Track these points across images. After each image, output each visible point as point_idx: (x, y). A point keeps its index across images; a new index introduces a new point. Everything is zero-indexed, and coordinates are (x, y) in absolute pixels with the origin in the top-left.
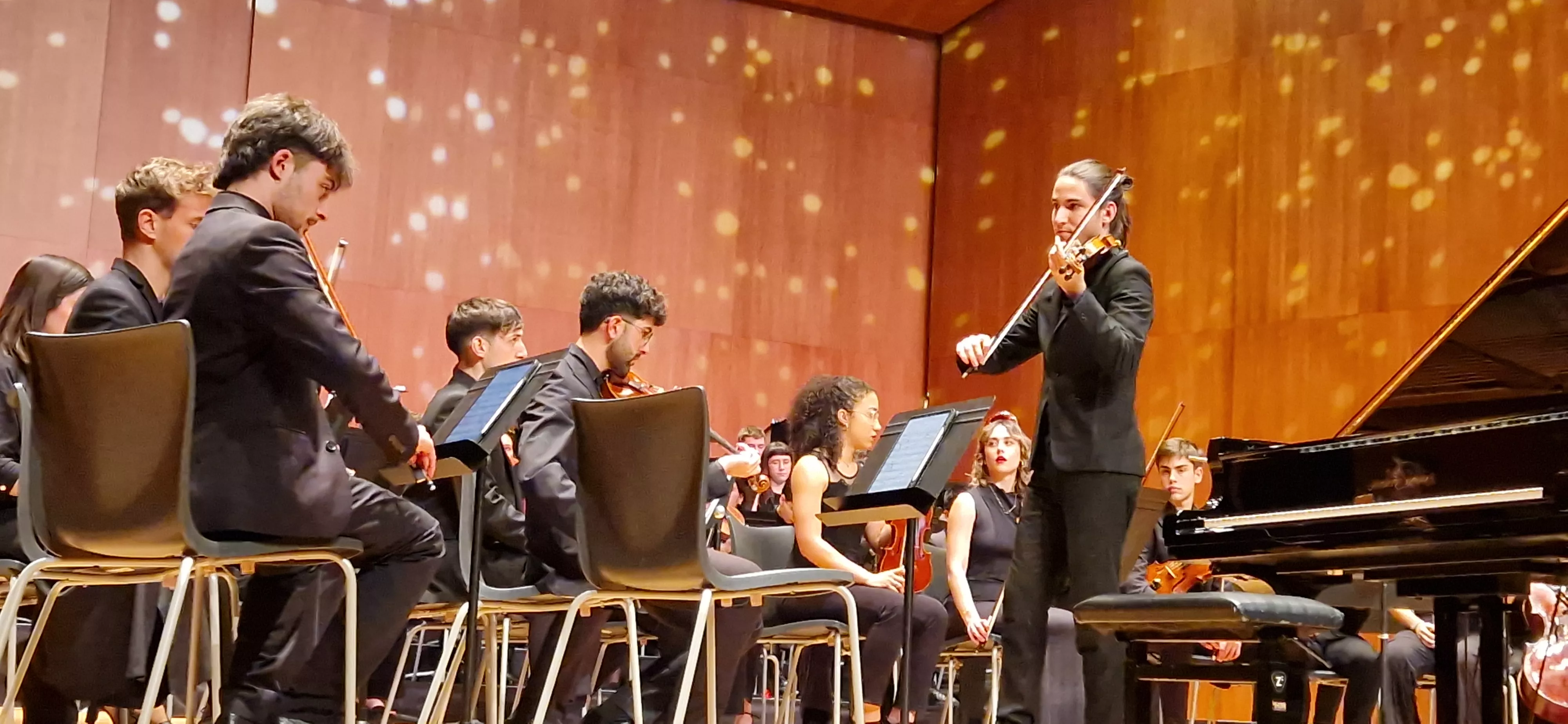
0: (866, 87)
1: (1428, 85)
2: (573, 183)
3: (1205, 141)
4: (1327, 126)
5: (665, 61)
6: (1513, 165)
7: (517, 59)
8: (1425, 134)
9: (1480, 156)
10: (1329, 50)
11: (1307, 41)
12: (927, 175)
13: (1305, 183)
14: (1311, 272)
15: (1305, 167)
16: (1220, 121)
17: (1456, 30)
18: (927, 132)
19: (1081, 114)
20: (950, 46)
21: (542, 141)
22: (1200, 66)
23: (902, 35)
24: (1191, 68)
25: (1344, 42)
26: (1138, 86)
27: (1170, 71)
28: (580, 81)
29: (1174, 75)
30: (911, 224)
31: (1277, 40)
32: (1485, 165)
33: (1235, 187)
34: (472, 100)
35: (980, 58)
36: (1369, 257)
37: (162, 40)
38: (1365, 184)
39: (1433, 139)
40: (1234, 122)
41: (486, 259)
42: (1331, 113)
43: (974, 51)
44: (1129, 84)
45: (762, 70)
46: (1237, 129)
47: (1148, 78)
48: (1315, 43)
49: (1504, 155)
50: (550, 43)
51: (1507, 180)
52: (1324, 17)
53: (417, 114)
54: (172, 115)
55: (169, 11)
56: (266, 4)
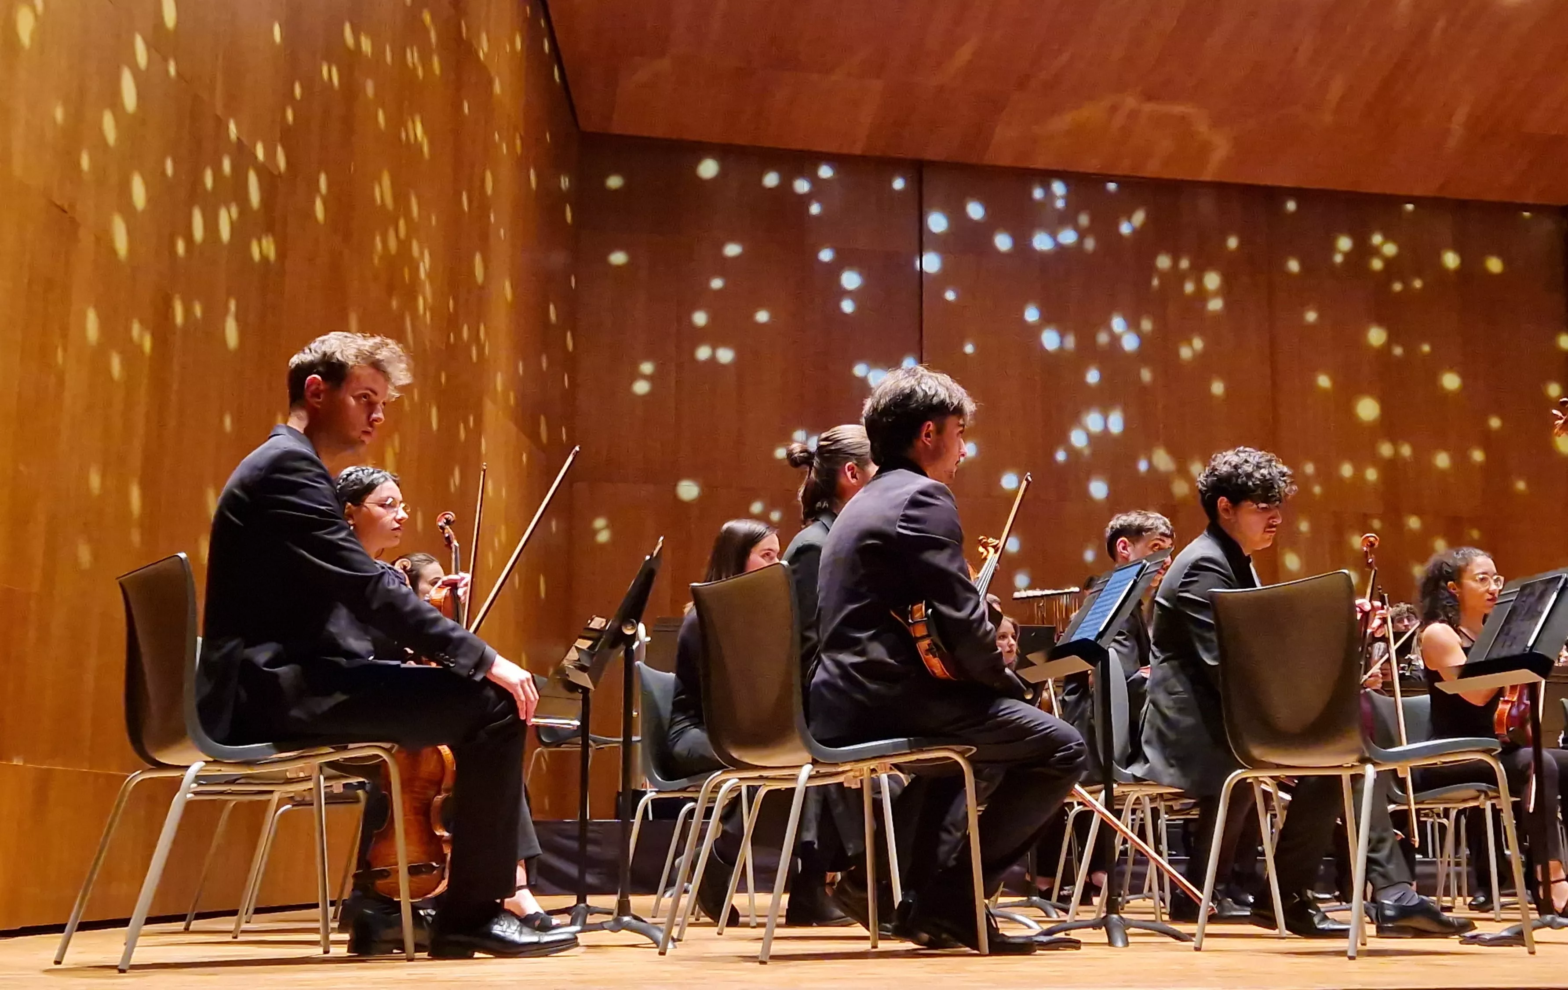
0: (1495, 265)
2: (1218, 388)
5: (1294, 266)
7: (1156, 283)
12: (1564, 341)
18: (1560, 300)
21: (1185, 353)
23: (1526, 212)
28: (1216, 294)
30: (1554, 391)
34: (1118, 324)
37: (847, 306)
41: (1143, 466)
45: (1389, 262)
50: (1184, 264)
53: (1070, 342)
54: (860, 370)
55: (851, 280)
56: (931, 263)
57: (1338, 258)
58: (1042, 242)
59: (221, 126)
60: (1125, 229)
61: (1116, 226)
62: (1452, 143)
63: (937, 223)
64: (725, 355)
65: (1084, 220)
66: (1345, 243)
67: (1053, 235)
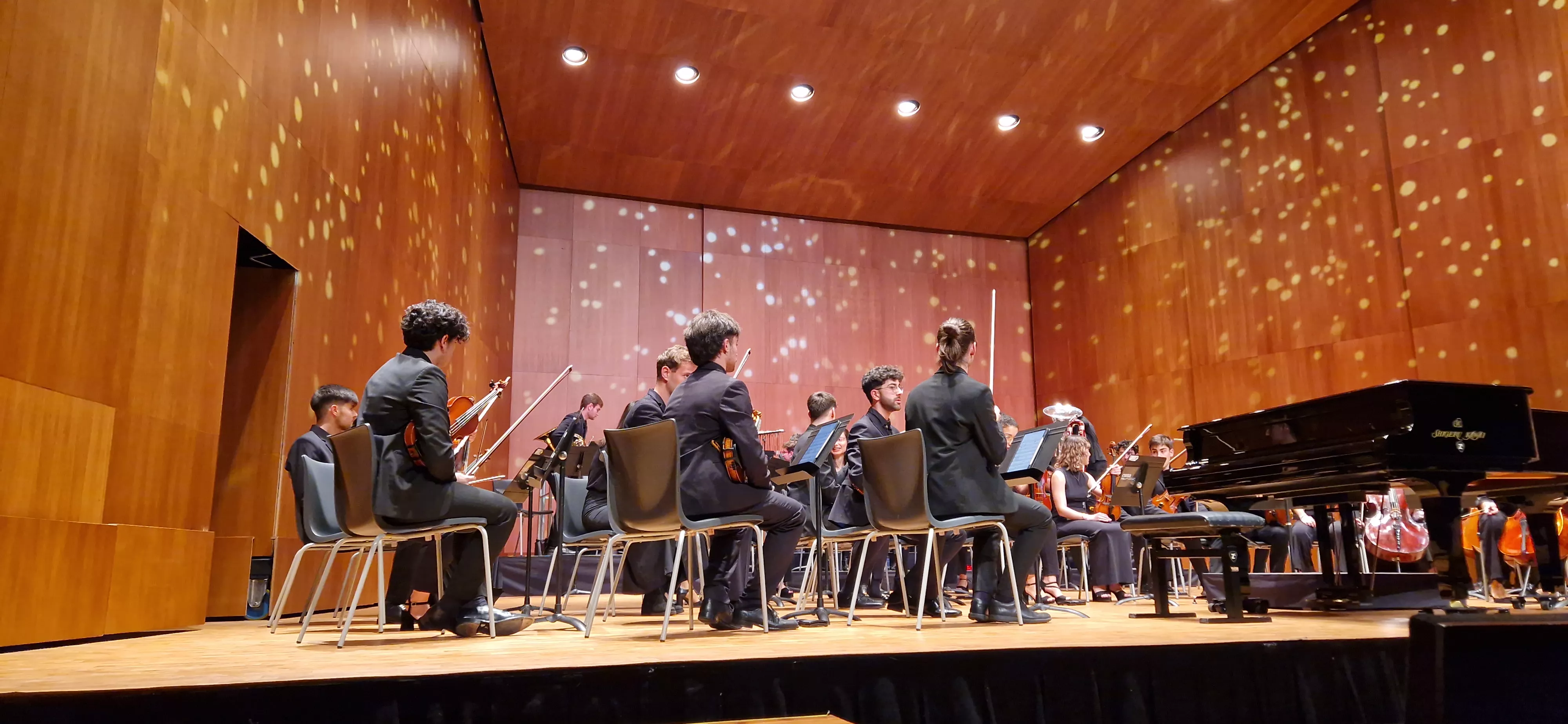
0: (992, 266)
1: (1283, 237)
2: (855, 326)
3: (1167, 276)
4: (1231, 263)
5: (893, 264)
6: (1333, 273)
7: (824, 271)
8: (1284, 261)
9: (1315, 270)
10: (1228, 225)
11: (1216, 222)
12: (1027, 306)
13: (1222, 292)
14: (1230, 338)
15: (1221, 284)
16: (1174, 266)
17: (1294, 209)
18: (1024, 285)
19: (1102, 269)
20: (1032, 243)
21: (839, 308)
22: (1160, 240)
23: (1008, 240)
24: (1157, 241)
25: (1235, 221)
26: (1130, 254)
27: (1145, 243)
28: (854, 278)
29: (1147, 246)
30: (1021, 330)
31: (1199, 224)
32: (1317, 275)
33: (1185, 297)
34: (805, 292)
35: (1047, 248)
36: (1261, 327)
37: (663, 280)
38: (1255, 290)
39: (1288, 264)
40: (1182, 265)
41: (817, 366)
42: (1233, 256)
43: (1045, 244)
44: (1125, 252)
45: (940, 264)
46: (1183, 270)
47: (1134, 248)
48: (1220, 222)
49: (1327, 269)
50: (838, 262)
51: (1330, 282)
52: (1223, 209)
53: (780, 301)
54: (670, 314)
55: (665, 266)
56: (708, 258)
57: (916, 261)
58: (766, 249)
59: (326, 176)
60: (809, 243)
61: (804, 242)
62: (973, 203)
63: (711, 237)
64: (597, 305)
65: (787, 238)
66: (919, 254)
67: (772, 246)
